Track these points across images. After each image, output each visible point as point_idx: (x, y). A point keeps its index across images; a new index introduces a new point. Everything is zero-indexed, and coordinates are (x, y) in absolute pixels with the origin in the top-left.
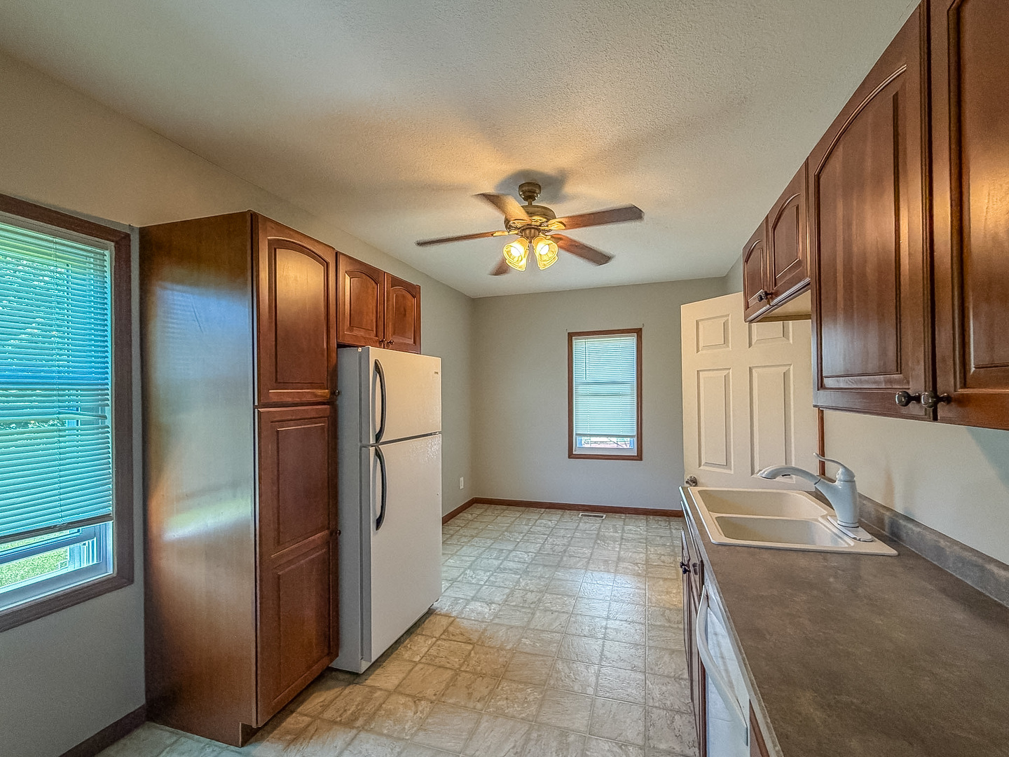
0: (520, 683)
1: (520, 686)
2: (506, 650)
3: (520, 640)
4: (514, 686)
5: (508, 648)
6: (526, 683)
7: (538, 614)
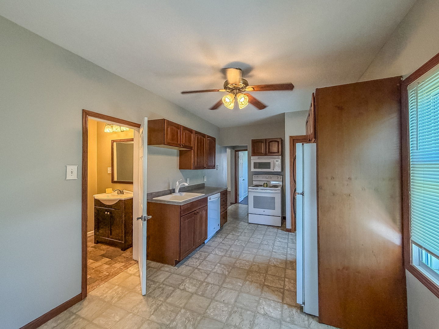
0: (242, 269)
1: (242, 267)
2: (249, 281)
3: (243, 285)
4: (244, 268)
5: (248, 282)
6: (240, 268)
7: (233, 301)
